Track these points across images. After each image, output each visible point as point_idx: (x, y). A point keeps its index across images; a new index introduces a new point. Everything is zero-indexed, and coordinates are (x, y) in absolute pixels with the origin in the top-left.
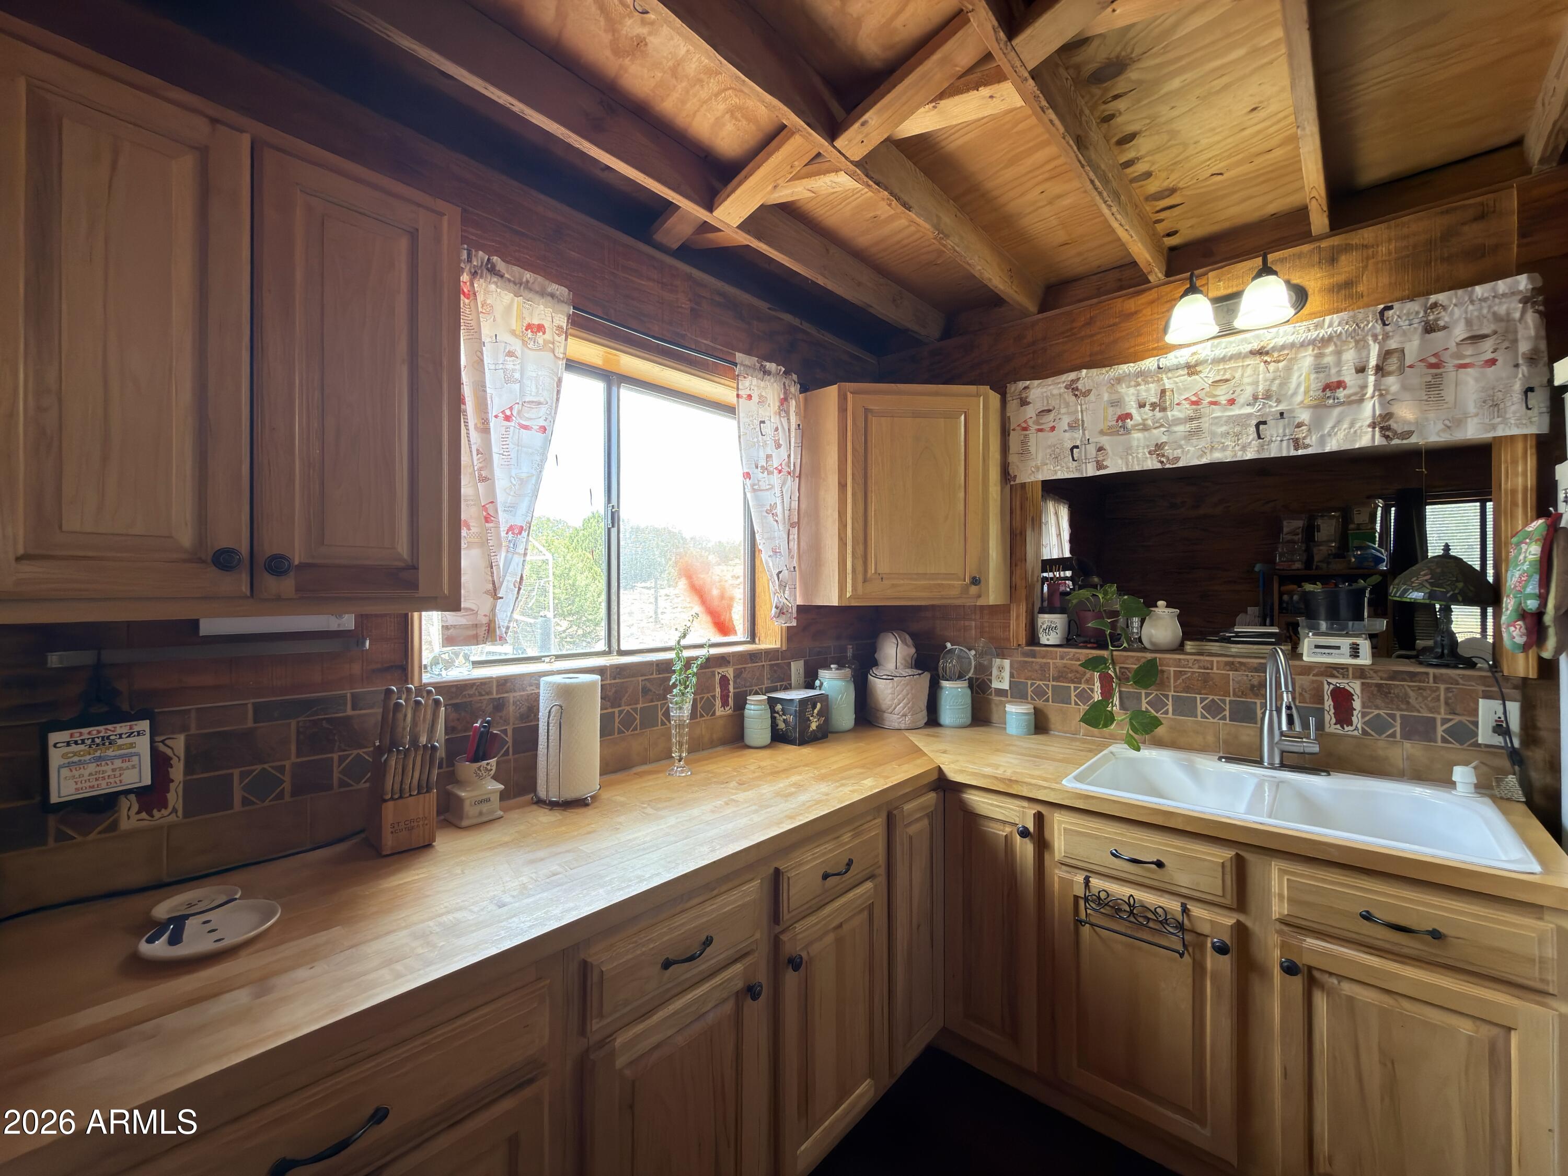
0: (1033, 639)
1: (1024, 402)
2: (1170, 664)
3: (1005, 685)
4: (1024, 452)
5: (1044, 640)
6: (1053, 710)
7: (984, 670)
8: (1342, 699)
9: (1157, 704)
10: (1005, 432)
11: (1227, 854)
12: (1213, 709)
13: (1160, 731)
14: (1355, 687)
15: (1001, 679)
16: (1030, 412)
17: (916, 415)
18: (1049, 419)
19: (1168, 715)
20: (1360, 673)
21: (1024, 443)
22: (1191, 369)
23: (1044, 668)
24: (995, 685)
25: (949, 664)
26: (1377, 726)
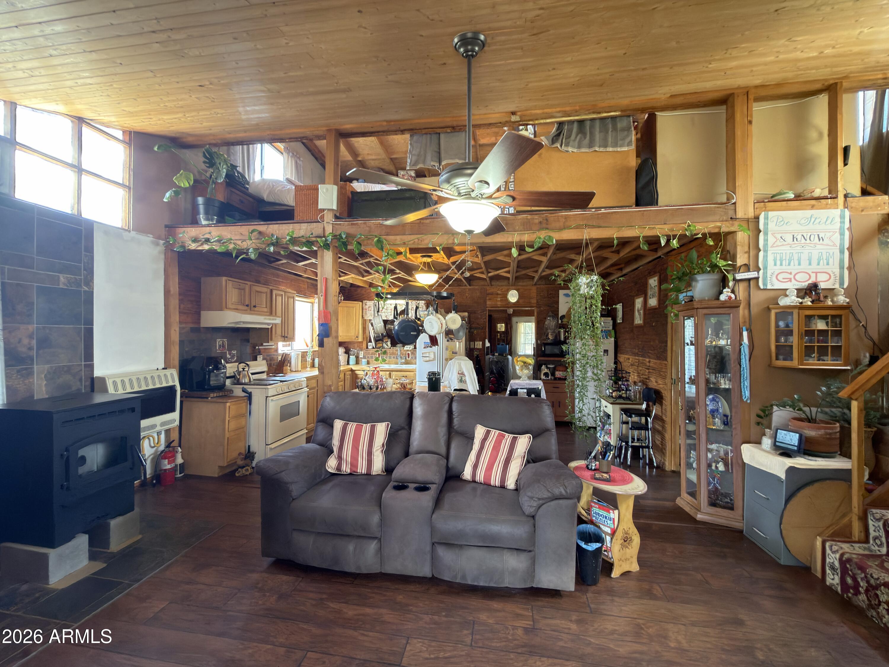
0: (367, 348)
1: (366, 305)
2: (388, 351)
3: (362, 357)
4: (366, 314)
5: (369, 348)
6: (370, 360)
7: (358, 354)
8: (408, 354)
9: (386, 358)
10: (363, 309)
11: (388, 373)
12: (394, 358)
13: (387, 362)
14: (410, 353)
15: (361, 356)
16: (367, 307)
17: (347, 307)
18: (370, 309)
19: (388, 359)
20: (410, 351)
21: (366, 312)
22: (391, 305)
23: (369, 353)
24: (360, 356)
25: (352, 353)
26: (412, 358)
